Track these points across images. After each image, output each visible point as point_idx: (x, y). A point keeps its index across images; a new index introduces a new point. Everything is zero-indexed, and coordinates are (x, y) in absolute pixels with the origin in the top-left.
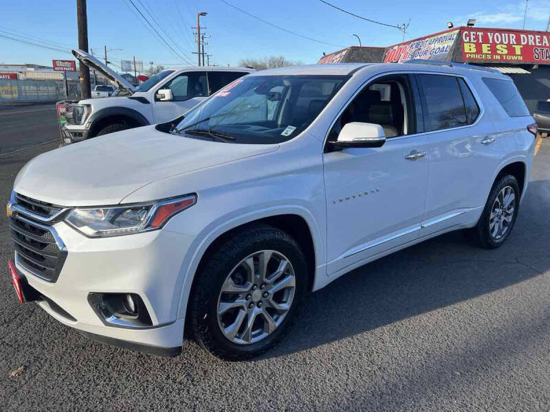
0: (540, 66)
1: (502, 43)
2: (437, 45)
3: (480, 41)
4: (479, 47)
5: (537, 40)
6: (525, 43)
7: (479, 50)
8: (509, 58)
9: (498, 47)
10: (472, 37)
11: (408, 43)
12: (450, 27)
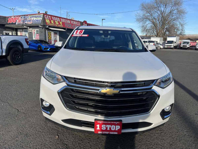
0: (68, 29)
1: (56, 21)
2: (35, 19)
3: (50, 19)
4: (50, 21)
5: (65, 21)
6: (62, 21)
7: (51, 22)
8: (59, 26)
9: (56, 22)
10: (48, 17)
11: (20, 16)
12: (38, 13)
